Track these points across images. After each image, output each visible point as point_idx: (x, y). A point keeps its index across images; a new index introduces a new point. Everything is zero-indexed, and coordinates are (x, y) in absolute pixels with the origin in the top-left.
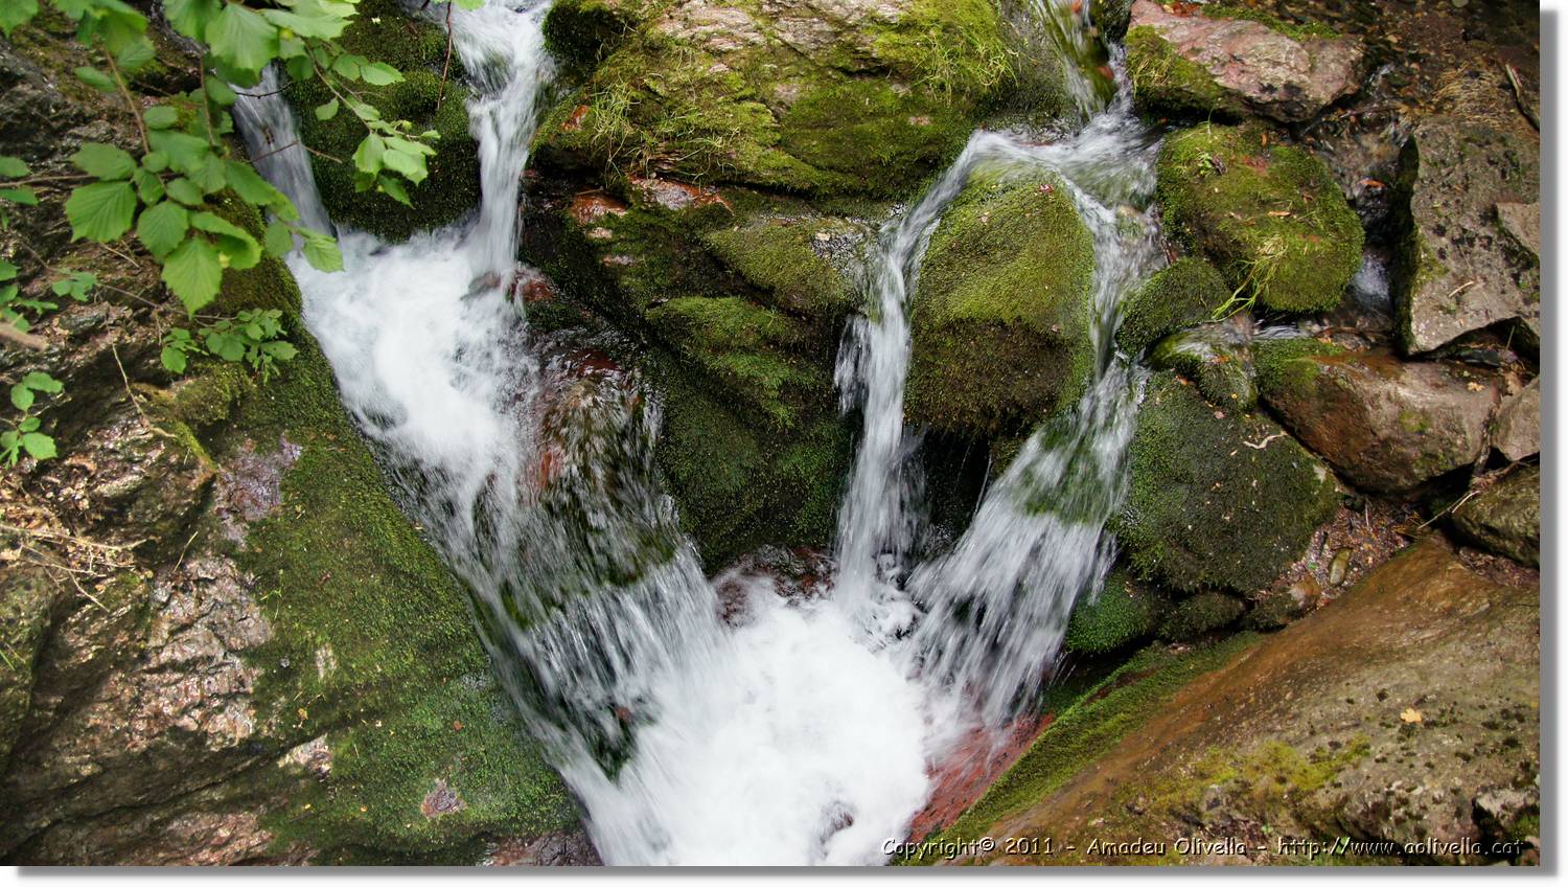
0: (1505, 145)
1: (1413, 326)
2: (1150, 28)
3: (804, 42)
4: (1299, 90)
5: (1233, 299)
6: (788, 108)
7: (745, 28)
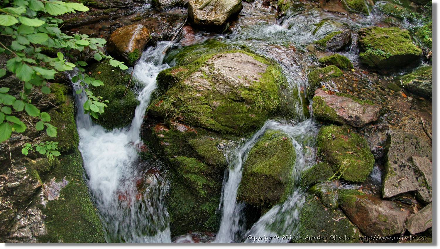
0: (417, 140)
1: (385, 189)
2: (320, 97)
3: (222, 90)
4: (359, 118)
5: (334, 176)
6: (216, 108)
7: (207, 85)
